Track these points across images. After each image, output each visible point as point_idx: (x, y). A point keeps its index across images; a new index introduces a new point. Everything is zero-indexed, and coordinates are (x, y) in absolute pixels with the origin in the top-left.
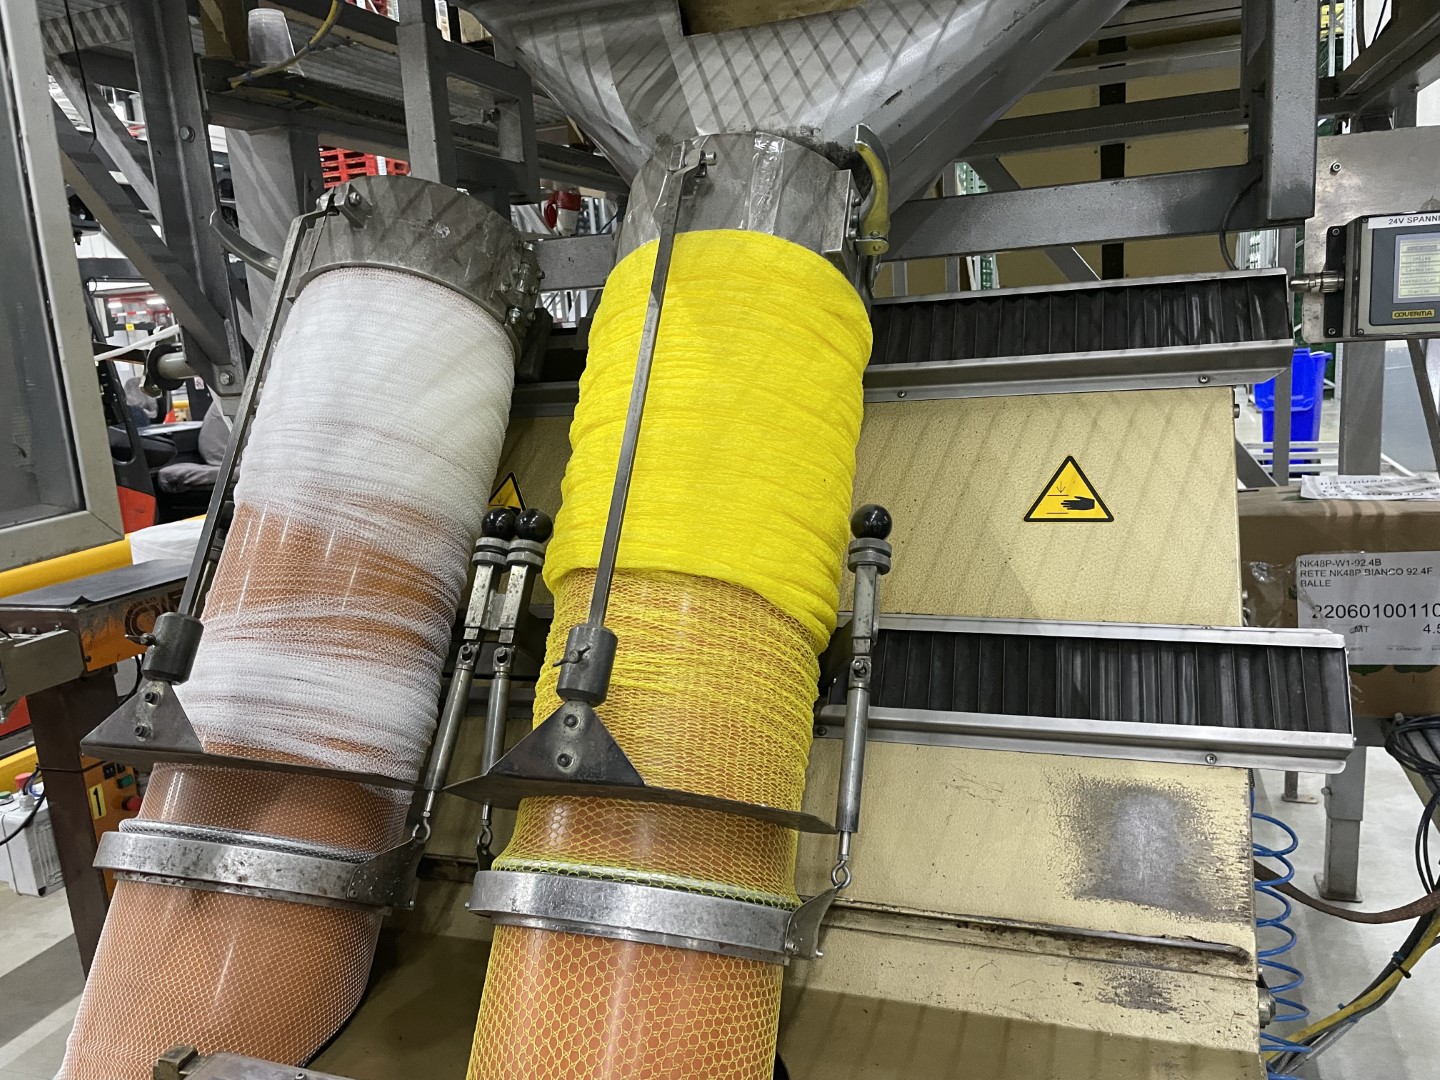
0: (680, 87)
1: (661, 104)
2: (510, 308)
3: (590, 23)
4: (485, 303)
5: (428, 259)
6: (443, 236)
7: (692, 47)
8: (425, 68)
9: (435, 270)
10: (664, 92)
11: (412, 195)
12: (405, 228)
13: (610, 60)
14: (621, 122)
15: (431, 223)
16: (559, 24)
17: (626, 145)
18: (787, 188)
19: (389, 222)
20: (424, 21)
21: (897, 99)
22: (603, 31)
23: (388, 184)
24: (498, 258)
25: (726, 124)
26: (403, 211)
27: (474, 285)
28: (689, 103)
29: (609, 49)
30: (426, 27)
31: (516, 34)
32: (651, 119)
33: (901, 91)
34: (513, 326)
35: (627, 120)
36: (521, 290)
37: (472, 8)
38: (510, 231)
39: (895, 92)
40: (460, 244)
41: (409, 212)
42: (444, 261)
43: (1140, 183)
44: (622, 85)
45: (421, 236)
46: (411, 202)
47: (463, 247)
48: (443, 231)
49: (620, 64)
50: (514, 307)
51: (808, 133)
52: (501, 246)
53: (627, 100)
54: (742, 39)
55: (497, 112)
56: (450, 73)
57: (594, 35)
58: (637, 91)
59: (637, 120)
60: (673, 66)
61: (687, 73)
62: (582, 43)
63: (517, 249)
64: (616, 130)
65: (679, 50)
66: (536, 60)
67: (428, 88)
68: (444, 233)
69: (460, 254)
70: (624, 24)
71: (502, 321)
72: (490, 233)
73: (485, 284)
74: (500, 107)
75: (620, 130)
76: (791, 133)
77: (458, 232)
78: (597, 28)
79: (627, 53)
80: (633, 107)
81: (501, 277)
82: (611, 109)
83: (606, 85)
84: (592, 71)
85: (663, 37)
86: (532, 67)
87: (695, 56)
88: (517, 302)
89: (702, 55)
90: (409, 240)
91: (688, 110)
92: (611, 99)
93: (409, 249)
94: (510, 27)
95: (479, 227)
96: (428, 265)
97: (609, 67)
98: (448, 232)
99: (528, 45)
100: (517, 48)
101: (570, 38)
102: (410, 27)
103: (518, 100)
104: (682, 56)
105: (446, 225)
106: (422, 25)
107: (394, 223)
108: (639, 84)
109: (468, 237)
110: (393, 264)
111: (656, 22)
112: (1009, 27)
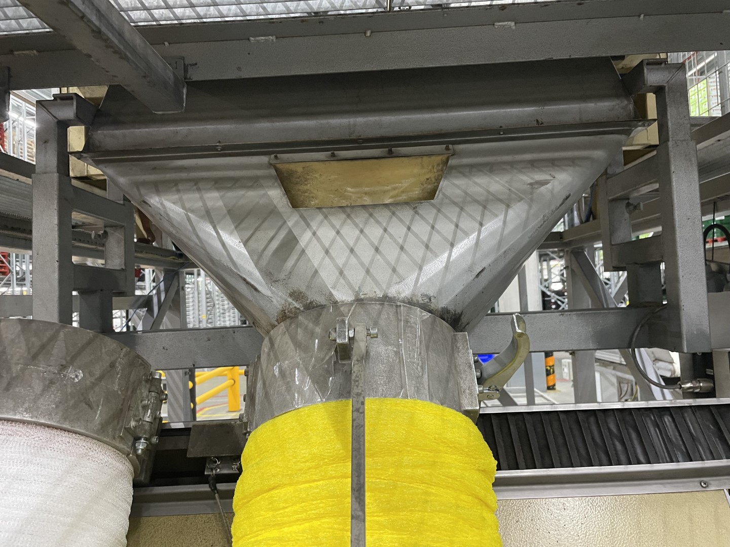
0: (303, 251)
1: (290, 263)
2: (137, 439)
3: (209, 190)
4: (114, 442)
5: (57, 407)
6: (76, 380)
7: (302, 217)
8: (55, 206)
9: (65, 418)
10: (291, 253)
11: (45, 339)
12: (34, 375)
13: (234, 222)
14: (251, 274)
15: (63, 367)
16: (181, 187)
17: (255, 293)
18: (430, 353)
19: (16, 369)
20: (58, 172)
21: (483, 274)
22: (222, 197)
23: (19, 328)
24: (129, 393)
25: (357, 289)
26: (34, 357)
27: (103, 428)
28: (316, 265)
29: (230, 212)
30: (60, 178)
31: (143, 191)
32: (282, 276)
33: (485, 268)
34: (138, 456)
35: (257, 273)
36: (148, 419)
37: (100, 166)
38: (141, 365)
39: (481, 269)
40: (94, 385)
41: (40, 357)
42: (75, 406)
43: (578, 315)
44: (250, 243)
45: (52, 382)
46: (43, 347)
47: (97, 389)
48: (77, 375)
49: (243, 225)
50: (140, 438)
51: (428, 300)
52: (132, 379)
53: (256, 258)
54: (343, 216)
55: (106, 233)
56: (74, 209)
57: (214, 198)
58: (264, 249)
59: (269, 275)
60: (290, 232)
61: (305, 238)
62: (205, 205)
63: (147, 381)
64: (245, 280)
65: (293, 220)
66: (162, 213)
67: (56, 221)
68: (77, 376)
69: (92, 398)
70: (241, 192)
71: (129, 454)
72: (123, 370)
73: (116, 422)
74: (108, 229)
75: (249, 280)
76: (414, 299)
77: (91, 374)
78: (216, 194)
79: (246, 217)
80: (264, 262)
81: (132, 413)
82: (240, 262)
83: (233, 242)
84: (218, 227)
85: (275, 207)
86: (158, 217)
87: (308, 225)
88: (145, 433)
89: (314, 225)
90: (38, 386)
91: (316, 272)
92: (240, 253)
93: (35, 400)
94: (138, 185)
95: (112, 366)
96: (57, 414)
97: (233, 227)
98: (81, 375)
99: (154, 200)
100: (144, 202)
101: (193, 199)
102: (45, 175)
103: (123, 226)
104: (296, 223)
105: (80, 369)
106: (56, 175)
107: (23, 370)
108: (265, 243)
109: (101, 378)
110: (18, 417)
111: (265, 195)
112: (541, 225)
